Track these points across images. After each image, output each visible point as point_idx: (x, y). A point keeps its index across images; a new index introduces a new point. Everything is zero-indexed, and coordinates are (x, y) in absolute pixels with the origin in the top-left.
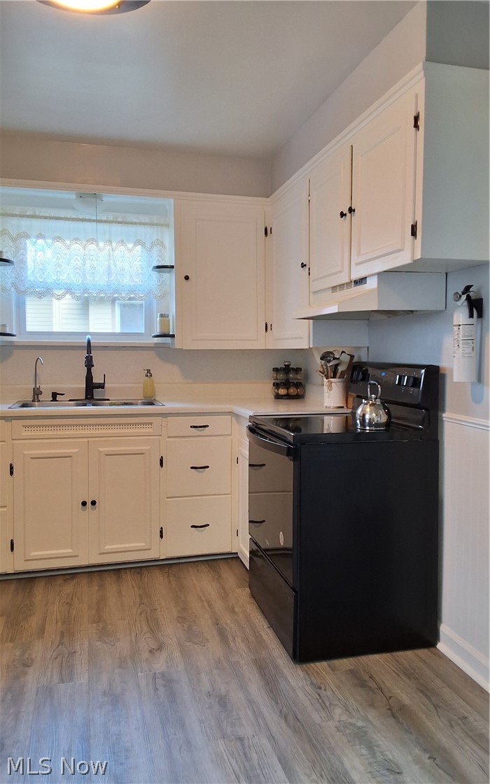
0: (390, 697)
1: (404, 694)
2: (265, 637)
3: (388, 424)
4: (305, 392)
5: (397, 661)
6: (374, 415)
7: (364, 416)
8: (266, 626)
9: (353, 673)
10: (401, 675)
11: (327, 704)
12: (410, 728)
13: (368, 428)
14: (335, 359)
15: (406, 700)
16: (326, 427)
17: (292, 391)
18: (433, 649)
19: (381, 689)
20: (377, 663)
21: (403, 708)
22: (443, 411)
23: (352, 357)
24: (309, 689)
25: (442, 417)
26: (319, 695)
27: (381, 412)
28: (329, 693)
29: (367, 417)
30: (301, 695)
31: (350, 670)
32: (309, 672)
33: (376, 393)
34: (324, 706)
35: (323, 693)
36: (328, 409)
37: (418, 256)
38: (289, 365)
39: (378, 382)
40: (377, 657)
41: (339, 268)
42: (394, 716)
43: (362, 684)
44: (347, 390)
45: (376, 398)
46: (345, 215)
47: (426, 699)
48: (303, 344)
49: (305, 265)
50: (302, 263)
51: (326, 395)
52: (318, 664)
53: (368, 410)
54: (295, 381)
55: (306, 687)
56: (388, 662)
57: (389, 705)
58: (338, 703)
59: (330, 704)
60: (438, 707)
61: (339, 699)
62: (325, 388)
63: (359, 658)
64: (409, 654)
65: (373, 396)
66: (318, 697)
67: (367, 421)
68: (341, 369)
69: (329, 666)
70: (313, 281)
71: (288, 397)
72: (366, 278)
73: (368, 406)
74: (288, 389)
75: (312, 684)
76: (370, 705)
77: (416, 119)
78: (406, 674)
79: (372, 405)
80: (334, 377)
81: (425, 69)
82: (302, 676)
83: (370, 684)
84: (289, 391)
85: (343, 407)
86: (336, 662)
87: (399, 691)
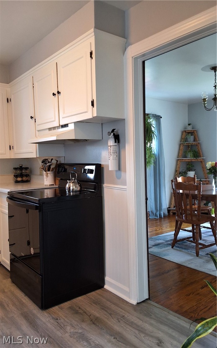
0: (90, 315)
1: (96, 312)
2: (24, 301)
3: (80, 191)
4: (30, 179)
5: (89, 298)
6: (74, 187)
7: (70, 188)
8: (23, 296)
9: (71, 308)
10: (92, 303)
11: (63, 326)
12: (102, 327)
13: (71, 193)
14: (49, 162)
15: (97, 315)
16: (45, 194)
17: (25, 179)
18: (102, 289)
19: (85, 312)
20: (80, 301)
21: (97, 319)
22: (103, 183)
23: (57, 161)
24: (52, 321)
25: (103, 186)
26: (57, 323)
27: (77, 186)
28: (62, 320)
29: (71, 188)
30: (49, 325)
31: (69, 307)
32: (50, 313)
33: (75, 177)
34: (61, 327)
35: (59, 321)
36: (46, 186)
37: (95, 115)
38: (22, 166)
39: (75, 172)
40: (80, 298)
41: (53, 120)
42: (94, 323)
43: (77, 312)
44: (55, 177)
45: (74, 180)
46: (55, 94)
47: (105, 312)
48: (34, 155)
49: (33, 118)
50: (31, 116)
51: (45, 179)
52: (54, 308)
53: (71, 185)
54: (25, 174)
55: (51, 321)
56: (85, 299)
57: (91, 319)
58: (68, 324)
59: (64, 326)
60: (112, 314)
61: (68, 322)
62: (45, 176)
63: (72, 300)
64: (93, 293)
65: (73, 178)
66: (57, 324)
67: (71, 190)
68: (52, 167)
69: (59, 308)
70: (38, 125)
71: (23, 181)
72: (68, 124)
73: (71, 183)
74: (22, 178)
75: (53, 318)
76: (82, 321)
77: (91, 53)
78: (94, 303)
79: (73, 182)
80: (49, 171)
81: (94, 31)
82: (47, 316)
83: (80, 311)
84: (23, 178)
85: (53, 185)
86: (62, 305)
87: (93, 311)
